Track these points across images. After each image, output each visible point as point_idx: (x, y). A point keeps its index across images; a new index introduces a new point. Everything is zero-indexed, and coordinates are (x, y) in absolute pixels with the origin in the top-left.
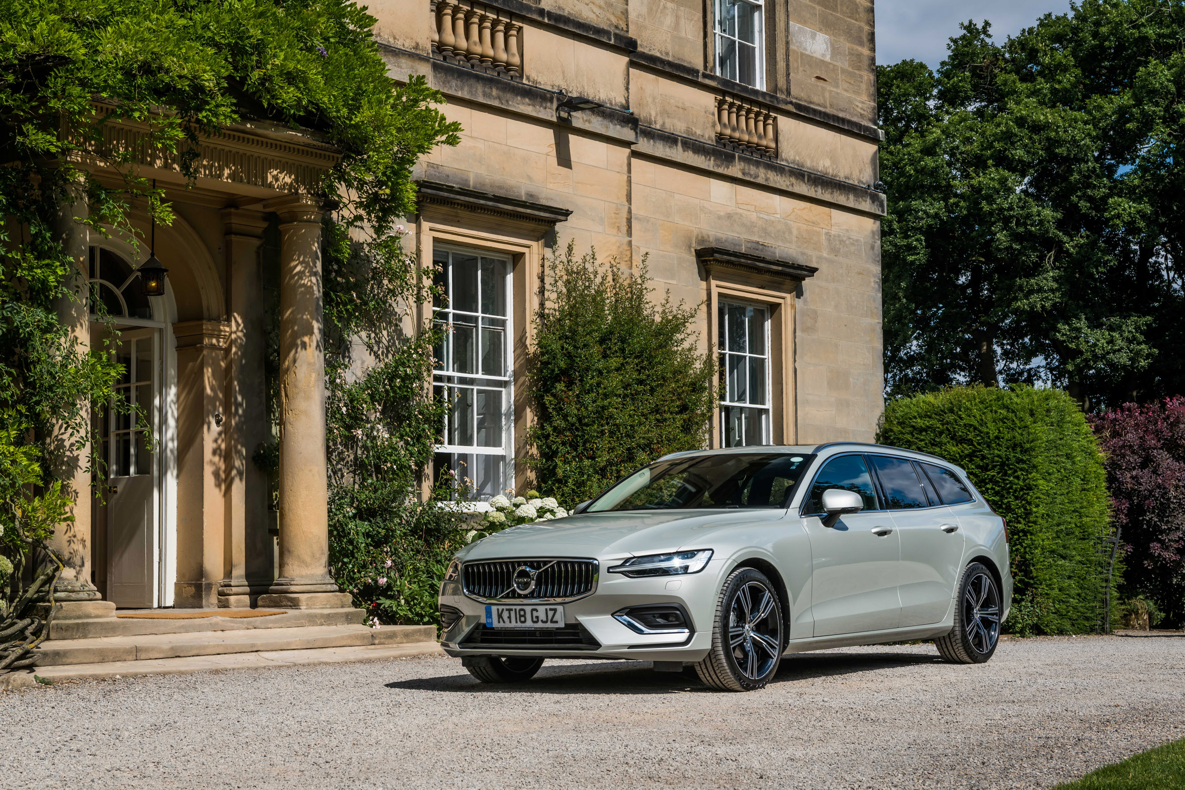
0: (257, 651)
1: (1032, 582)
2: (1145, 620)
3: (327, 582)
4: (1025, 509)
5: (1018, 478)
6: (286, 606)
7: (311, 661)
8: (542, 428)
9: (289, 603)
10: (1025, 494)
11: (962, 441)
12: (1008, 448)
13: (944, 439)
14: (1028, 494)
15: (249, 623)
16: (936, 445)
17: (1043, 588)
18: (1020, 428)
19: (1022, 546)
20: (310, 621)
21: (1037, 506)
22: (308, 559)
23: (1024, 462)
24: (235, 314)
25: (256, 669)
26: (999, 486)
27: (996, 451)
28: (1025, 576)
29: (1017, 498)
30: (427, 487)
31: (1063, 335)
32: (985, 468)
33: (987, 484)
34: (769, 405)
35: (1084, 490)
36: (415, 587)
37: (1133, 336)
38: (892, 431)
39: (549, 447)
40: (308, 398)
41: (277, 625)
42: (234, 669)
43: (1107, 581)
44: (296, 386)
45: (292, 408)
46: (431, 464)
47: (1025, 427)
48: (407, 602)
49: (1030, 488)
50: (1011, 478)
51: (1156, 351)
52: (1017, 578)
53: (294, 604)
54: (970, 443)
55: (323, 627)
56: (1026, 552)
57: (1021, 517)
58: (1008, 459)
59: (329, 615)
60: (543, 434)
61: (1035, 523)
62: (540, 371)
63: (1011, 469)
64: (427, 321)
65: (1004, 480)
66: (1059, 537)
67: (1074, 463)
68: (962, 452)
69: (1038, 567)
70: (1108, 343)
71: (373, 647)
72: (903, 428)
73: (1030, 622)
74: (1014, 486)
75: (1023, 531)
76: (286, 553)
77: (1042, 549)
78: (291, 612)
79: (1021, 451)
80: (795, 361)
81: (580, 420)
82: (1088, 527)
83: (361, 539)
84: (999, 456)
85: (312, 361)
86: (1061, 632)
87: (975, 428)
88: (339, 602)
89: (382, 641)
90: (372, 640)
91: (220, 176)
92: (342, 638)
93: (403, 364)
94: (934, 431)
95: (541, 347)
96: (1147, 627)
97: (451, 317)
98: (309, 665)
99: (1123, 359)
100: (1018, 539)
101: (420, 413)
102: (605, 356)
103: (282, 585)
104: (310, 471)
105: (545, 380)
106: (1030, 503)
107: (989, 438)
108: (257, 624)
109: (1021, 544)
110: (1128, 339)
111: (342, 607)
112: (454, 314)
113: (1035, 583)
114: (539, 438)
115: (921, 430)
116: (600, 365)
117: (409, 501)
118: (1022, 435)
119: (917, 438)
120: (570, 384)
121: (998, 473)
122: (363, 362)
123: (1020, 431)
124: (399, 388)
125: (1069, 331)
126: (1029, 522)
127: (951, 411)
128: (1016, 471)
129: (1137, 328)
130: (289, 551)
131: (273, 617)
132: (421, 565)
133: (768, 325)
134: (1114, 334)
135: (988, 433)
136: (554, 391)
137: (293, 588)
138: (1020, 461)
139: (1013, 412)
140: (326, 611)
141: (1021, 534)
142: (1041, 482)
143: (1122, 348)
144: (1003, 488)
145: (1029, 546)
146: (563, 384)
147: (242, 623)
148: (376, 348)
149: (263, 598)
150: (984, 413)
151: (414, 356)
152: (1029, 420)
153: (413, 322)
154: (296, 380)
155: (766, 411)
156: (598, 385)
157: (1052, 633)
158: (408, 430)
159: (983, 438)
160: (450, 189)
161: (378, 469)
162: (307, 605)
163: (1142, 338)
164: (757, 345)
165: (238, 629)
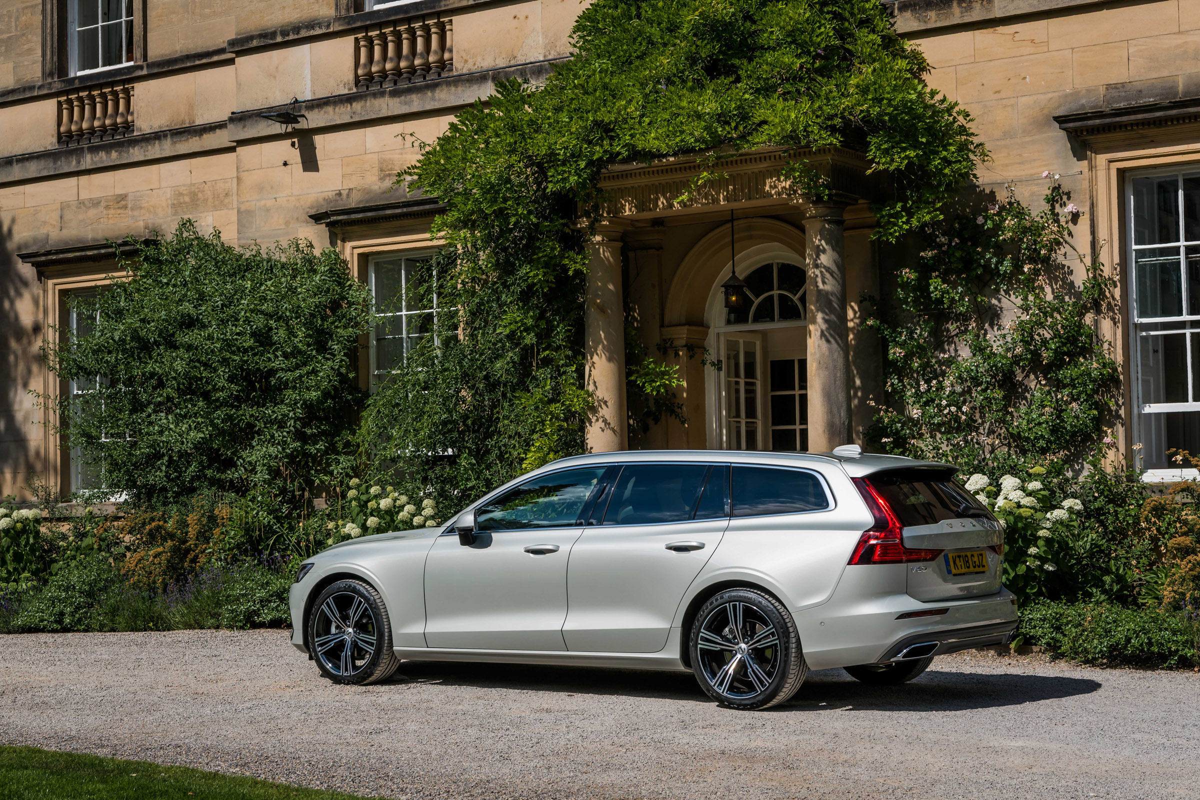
24: (853, 304)
91: (718, 200)
97: (1182, 251)
160: (1100, 115)
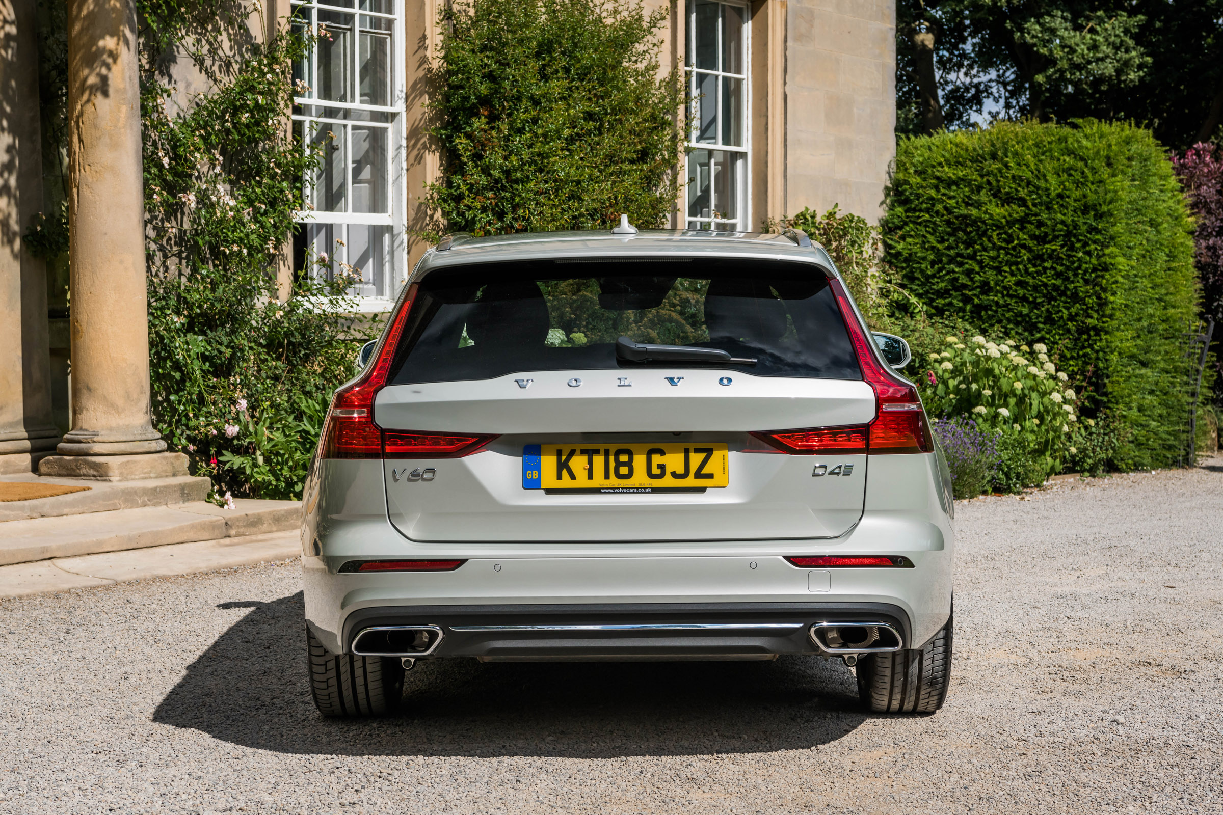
0: (50, 559)
1: (1105, 399)
2: (1213, 439)
3: (150, 436)
4: (1099, 298)
5: (1089, 253)
6: (86, 476)
7: (141, 575)
8: (449, 184)
9: (92, 472)
10: (1097, 277)
11: (1008, 200)
12: (1075, 211)
13: (983, 196)
14: (1103, 277)
15: (32, 509)
16: (971, 205)
17: (1120, 409)
18: (1092, 183)
19: (1092, 349)
20: (126, 501)
21: (1114, 294)
22: (120, 402)
23: (1098, 231)
25: (57, 596)
26: (1062, 265)
27: (1059, 215)
28: (1096, 391)
29: (1087, 282)
30: (284, 276)
31: (1033, 37)
32: (1042, 240)
33: (1044, 261)
34: (747, 146)
35: (1169, 269)
36: (278, 436)
37: (1122, 41)
38: (906, 182)
39: (461, 214)
40: (115, 146)
41: (76, 510)
42: (20, 598)
43: (1193, 394)
44: (96, 127)
45: (90, 161)
46: (291, 241)
47: (1101, 182)
48: (267, 461)
49: (1106, 269)
50: (1080, 254)
51: (1149, 59)
52: (1085, 394)
53: (101, 473)
54: (1023, 202)
55: (147, 509)
56: (1097, 359)
57: (1092, 308)
58: (1076, 226)
59: (155, 489)
60: (450, 195)
61: (1111, 317)
62: (447, 98)
63: (1079, 241)
64: (283, 22)
65: (1069, 256)
66: (1139, 337)
67: (1158, 232)
68: (1010, 215)
69: (1114, 379)
70: (1089, 49)
71: (227, 541)
72: (925, 180)
73: (1104, 456)
74: (1084, 266)
75: (1094, 328)
76: (84, 391)
77: (1120, 354)
78: (97, 487)
79: (1095, 215)
80: (785, 83)
81: (507, 173)
82: (1175, 321)
83: (197, 365)
84: (1063, 222)
85: (122, 86)
86: (1137, 467)
87: (1029, 183)
88: (169, 468)
89: (242, 530)
90: (226, 530)
92: (181, 529)
93: (252, 89)
94: (969, 183)
95: (450, 64)
96: (1216, 448)
97: (315, 15)
98: (138, 582)
99: (1108, 68)
100: (1086, 340)
101: (278, 165)
102: (545, 78)
103: (80, 442)
104: (121, 262)
105: (453, 112)
106: (1105, 290)
107: (1048, 195)
108: (45, 510)
109: (1091, 346)
110: (1114, 43)
111: (174, 475)
112: (320, 10)
113: (1109, 401)
114: (445, 201)
115: (950, 183)
116: (536, 91)
117: (261, 301)
118: (1096, 192)
119: (944, 194)
120: (493, 118)
121: (1062, 246)
122: (188, 85)
123: (1093, 188)
124: (247, 126)
125: (1041, 32)
126: (1103, 316)
127: (994, 156)
128: (1086, 244)
129: (1126, 31)
130: (89, 389)
131: (70, 497)
132: (282, 400)
133: (747, 29)
134: (1098, 38)
135: (1047, 189)
136: (468, 129)
137: (97, 448)
138: (1093, 230)
139: (1082, 159)
140: (151, 484)
141: (1092, 333)
142: (1121, 259)
143: (1107, 56)
144: (1068, 268)
145: (1102, 350)
146: (483, 120)
147: (22, 509)
148: (208, 62)
149: (48, 462)
150: (1041, 161)
151: (269, 76)
152: (1105, 172)
153: (262, 22)
154: (96, 117)
155: (743, 155)
156: (535, 121)
157: (1128, 470)
158: (258, 190)
159: (1040, 197)
161: (215, 252)
162: (121, 474)
163: (1131, 43)
164: (733, 62)
165: (17, 518)
